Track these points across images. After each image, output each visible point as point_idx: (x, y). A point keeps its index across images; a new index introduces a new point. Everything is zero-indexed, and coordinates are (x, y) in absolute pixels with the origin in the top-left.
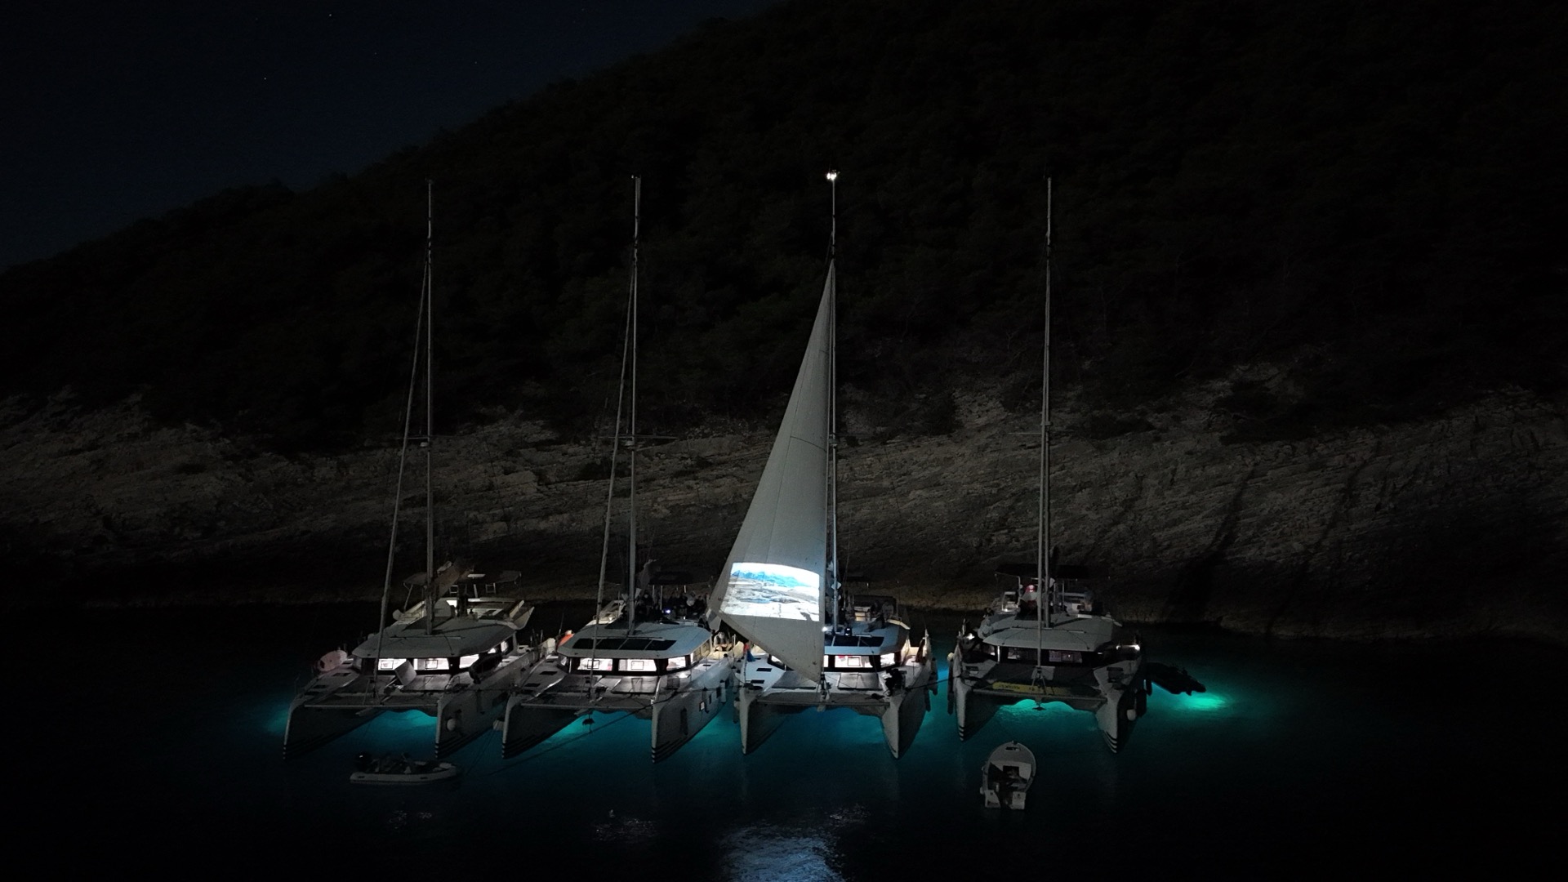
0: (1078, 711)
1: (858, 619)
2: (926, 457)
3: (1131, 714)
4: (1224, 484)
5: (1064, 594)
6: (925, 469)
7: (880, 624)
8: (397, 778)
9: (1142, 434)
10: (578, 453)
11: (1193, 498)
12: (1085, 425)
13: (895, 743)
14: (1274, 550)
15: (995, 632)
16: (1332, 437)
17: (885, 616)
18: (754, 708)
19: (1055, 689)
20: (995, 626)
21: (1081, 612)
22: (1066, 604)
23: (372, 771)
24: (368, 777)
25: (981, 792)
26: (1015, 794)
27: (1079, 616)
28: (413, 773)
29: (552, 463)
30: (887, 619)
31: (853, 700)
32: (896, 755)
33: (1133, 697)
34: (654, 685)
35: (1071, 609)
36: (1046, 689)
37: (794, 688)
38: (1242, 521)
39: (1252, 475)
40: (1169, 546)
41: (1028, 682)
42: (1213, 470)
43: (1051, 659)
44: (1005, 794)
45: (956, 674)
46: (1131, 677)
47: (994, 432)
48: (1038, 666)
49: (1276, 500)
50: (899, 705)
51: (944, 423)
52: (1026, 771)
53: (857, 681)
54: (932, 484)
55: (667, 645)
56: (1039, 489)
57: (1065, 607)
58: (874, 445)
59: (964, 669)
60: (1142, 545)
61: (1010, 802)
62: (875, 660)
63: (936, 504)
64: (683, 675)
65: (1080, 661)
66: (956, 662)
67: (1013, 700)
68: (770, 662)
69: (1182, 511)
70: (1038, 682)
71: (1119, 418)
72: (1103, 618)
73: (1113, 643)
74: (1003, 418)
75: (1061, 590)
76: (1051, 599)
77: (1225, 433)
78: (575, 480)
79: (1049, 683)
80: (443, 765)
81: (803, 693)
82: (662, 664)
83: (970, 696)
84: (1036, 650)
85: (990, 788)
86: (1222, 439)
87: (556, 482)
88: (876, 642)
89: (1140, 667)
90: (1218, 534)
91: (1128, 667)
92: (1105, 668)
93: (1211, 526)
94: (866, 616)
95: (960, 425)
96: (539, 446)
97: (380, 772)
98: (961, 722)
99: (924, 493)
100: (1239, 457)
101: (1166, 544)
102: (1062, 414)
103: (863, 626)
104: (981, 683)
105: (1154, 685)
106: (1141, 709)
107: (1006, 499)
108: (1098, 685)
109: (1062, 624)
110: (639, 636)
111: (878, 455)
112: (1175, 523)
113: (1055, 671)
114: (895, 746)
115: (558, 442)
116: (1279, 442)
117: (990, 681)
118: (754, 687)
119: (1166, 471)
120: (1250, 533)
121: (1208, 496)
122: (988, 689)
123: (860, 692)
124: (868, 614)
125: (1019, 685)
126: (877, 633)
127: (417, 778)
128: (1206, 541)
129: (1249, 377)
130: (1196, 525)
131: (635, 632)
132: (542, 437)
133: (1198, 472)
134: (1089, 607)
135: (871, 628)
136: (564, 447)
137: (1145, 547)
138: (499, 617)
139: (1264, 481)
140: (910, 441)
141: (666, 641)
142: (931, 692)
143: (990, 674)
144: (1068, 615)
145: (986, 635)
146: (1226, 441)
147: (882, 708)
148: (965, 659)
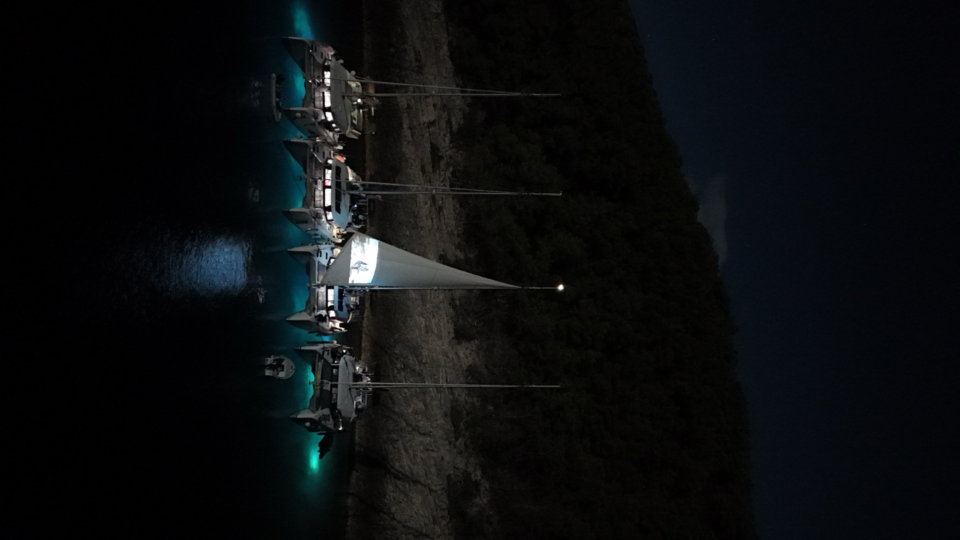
0: (309, 402)
1: (352, 298)
2: (442, 326)
3: (308, 424)
4: (426, 475)
5: (366, 395)
6: (436, 326)
7: (350, 309)
8: (274, 95)
9: (453, 435)
10: (445, 143)
11: (419, 460)
12: (458, 407)
13: (293, 318)
14: (392, 498)
15: (346, 363)
16: (449, 528)
17: (353, 311)
18: (309, 254)
19: (319, 390)
20: (349, 363)
21: (357, 403)
22: (361, 396)
23: (277, 83)
24: (274, 82)
25: (272, 356)
26: (272, 371)
27: (355, 402)
28: (276, 102)
29: (439, 129)
30: (353, 313)
31: (312, 299)
32: (287, 319)
33: (315, 425)
34: (319, 206)
35: (359, 399)
36: (318, 386)
37: (318, 271)
38: (407, 484)
39: (431, 490)
40: (395, 448)
41: (322, 378)
42: (433, 470)
43: (333, 389)
44: (271, 367)
45: (326, 345)
46: (325, 425)
47: (455, 361)
48: (330, 383)
49: (417, 500)
50: (310, 320)
51: (460, 335)
52: (282, 375)
53: (321, 299)
54: (428, 329)
55: (338, 210)
56: (425, 383)
57: (360, 396)
58: (449, 299)
59: (328, 349)
60: (395, 434)
61: (268, 369)
62: (332, 308)
63: (417, 332)
64: (324, 219)
65: (333, 402)
66: (332, 345)
67: (314, 371)
68: (331, 258)
69: (412, 455)
70: (322, 383)
71: (461, 424)
72: (354, 413)
73: (342, 417)
74: (463, 365)
75: (368, 393)
76: (364, 389)
77: (452, 476)
78: (431, 142)
79: (321, 389)
80: (280, 114)
81: (315, 276)
82: (329, 209)
83: (315, 352)
84: (338, 382)
85: (274, 360)
86: (450, 475)
87: (429, 132)
88: (340, 308)
89: (331, 429)
90: (400, 472)
91: (330, 424)
92: (329, 413)
93: (404, 468)
94: (353, 302)
95: (459, 343)
96: (449, 122)
97: (276, 87)
98: (302, 348)
99: (423, 326)
100: (440, 483)
101: (396, 446)
102: (464, 395)
103: (348, 301)
104: (321, 357)
105: (323, 436)
106: (311, 429)
107: (420, 367)
108: (322, 409)
109: (351, 394)
110: (343, 196)
111: (444, 302)
112: (406, 450)
113: (328, 391)
114: (291, 319)
115: (451, 133)
116: (447, 502)
117: (322, 361)
118: (319, 252)
119: (433, 447)
120: (401, 487)
121: (420, 467)
122: (319, 359)
123: (316, 301)
124: (355, 303)
125: (320, 374)
126: (345, 309)
127: (274, 104)
128: (397, 466)
129: (482, 489)
130: (405, 460)
131: (344, 194)
132: (454, 123)
133: (433, 462)
134: (360, 407)
135: (347, 306)
136: (448, 135)
137: (394, 436)
138: (352, 124)
139: (428, 495)
140: (451, 318)
141: (340, 209)
142: (317, 333)
143: (325, 361)
144: (355, 397)
145: (344, 359)
146: (449, 477)
147: (309, 312)
148: (332, 349)
